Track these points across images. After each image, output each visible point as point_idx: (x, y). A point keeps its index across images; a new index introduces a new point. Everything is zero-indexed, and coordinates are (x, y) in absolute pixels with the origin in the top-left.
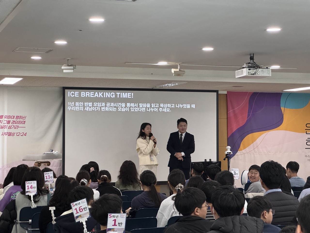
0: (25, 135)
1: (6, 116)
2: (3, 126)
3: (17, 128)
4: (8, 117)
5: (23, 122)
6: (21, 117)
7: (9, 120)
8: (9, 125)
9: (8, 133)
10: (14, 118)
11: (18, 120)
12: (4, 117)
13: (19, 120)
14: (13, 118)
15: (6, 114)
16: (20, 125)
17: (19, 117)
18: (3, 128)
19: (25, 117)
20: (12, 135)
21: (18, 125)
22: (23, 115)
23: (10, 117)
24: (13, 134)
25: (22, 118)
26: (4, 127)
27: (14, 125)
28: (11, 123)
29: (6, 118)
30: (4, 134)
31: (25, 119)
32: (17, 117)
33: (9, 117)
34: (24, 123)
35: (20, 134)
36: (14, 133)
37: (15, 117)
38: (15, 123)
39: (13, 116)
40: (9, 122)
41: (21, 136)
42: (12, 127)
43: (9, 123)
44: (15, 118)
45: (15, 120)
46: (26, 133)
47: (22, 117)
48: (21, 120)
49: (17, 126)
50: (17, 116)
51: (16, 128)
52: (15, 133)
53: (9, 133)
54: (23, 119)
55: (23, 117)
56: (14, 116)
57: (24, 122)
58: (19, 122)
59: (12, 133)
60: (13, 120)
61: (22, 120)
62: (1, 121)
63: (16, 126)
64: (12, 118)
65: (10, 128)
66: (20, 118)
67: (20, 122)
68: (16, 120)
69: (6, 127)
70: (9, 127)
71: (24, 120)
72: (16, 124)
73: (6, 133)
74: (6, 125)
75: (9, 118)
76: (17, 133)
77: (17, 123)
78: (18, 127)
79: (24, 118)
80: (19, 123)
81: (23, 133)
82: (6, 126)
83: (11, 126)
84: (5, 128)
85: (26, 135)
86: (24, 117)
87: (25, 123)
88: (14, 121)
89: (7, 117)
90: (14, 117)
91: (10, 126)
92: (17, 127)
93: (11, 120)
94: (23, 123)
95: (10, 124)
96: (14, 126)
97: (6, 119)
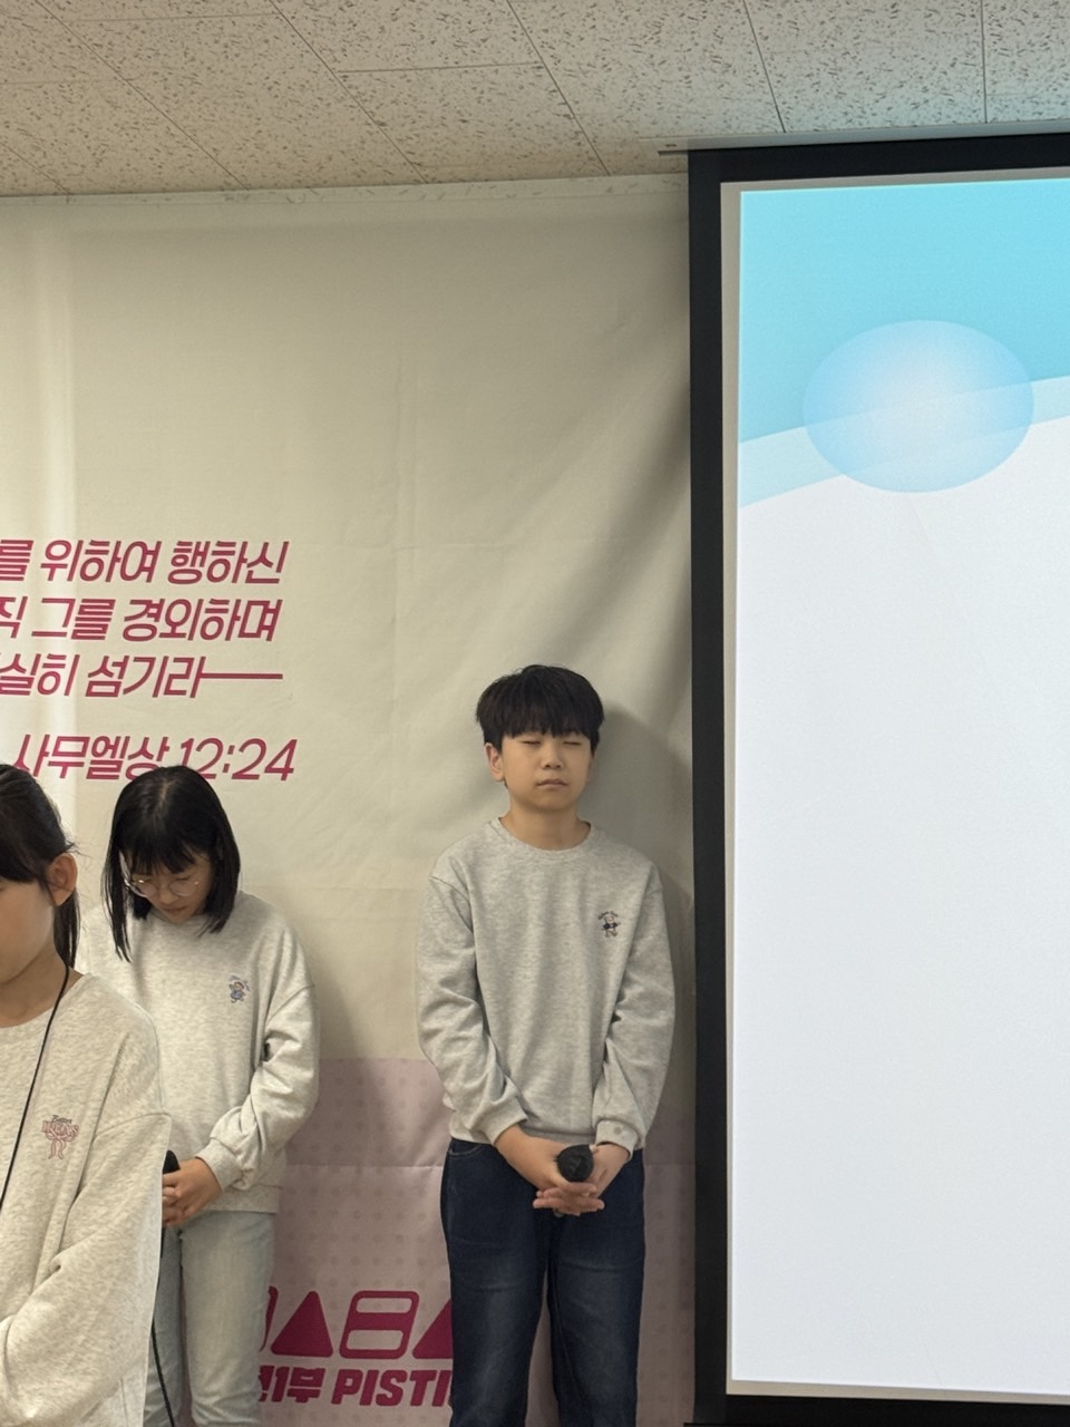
0: (281, 764)
1: (58, 550)
2: (26, 663)
3: (187, 685)
4: (83, 558)
5: (257, 611)
6: (233, 560)
7: (98, 590)
8: (92, 653)
9: (85, 740)
10: (151, 570)
11: (192, 593)
12: (37, 556)
13: (203, 591)
14: (142, 568)
15: (58, 522)
16: (223, 653)
17: (210, 559)
18: (34, 689)
19: (273, 556)
20: (127, 763)
21: (196, 648)
22: (249, 532)
23: (107, 559)
24: (143, 752)
25: (244, 570)
26: (41, 671)
27: (158, 648)
28: (116, 625)
29: (61, 574)
30: (43, 753)
31: (270, 573)
32: (189, 558)
33: (96, 557)
34: (262, 627)
35: (225, 758)
37: (166, 555)
38: (162, 627)
39: (137, 551)
40: (91, 620)
41: (238, 776)
42: (135, 672)
43: (100, 632)
44: (164, 566)
45: (159, 588)
46: (292, 745)
47: (242, 560)
48: (225, 590)
49: (190, 661)
50: (183, 547)
51: (177, 685)
52: (165, 748)
53: (101, 746)
54: (250, 580)
55: (252, 555)
56: (151, 547)
57: (269, 617)
58: (203, 616)
59: (133, 748)
60: (141, 589)
61: (241, 592)
62: (9, 607)
63: (173, 668)
64: (131, 569)
65: (105, 682)
66: (219, 570)
67: (221, 620)
68: (171, 593)
69: (64, 674)
70: (102, 677)
71: (259, 592)
72: (173, 634)
73: (65, 747)
74: (65, 647)
75: (92, 569)
76: (188, 745)
77: (185, 629)
78: (200, 675)
79: (260, 571)
80: (212, 628)
81: (255, 750)
82: (69, 662)
83: (123, 665)
84: (49, 683)
85: (286, 771)
86: (263, 559)
87: (271, 629)
88: (149, 604)
89: (69, 560)
90: (155, 553)
91: (103, 669)
92: (186, 676)
93: (123, 594)
94: (252, 627)
95: (114, 645)
96: (151, 661)
97: (61, 586)
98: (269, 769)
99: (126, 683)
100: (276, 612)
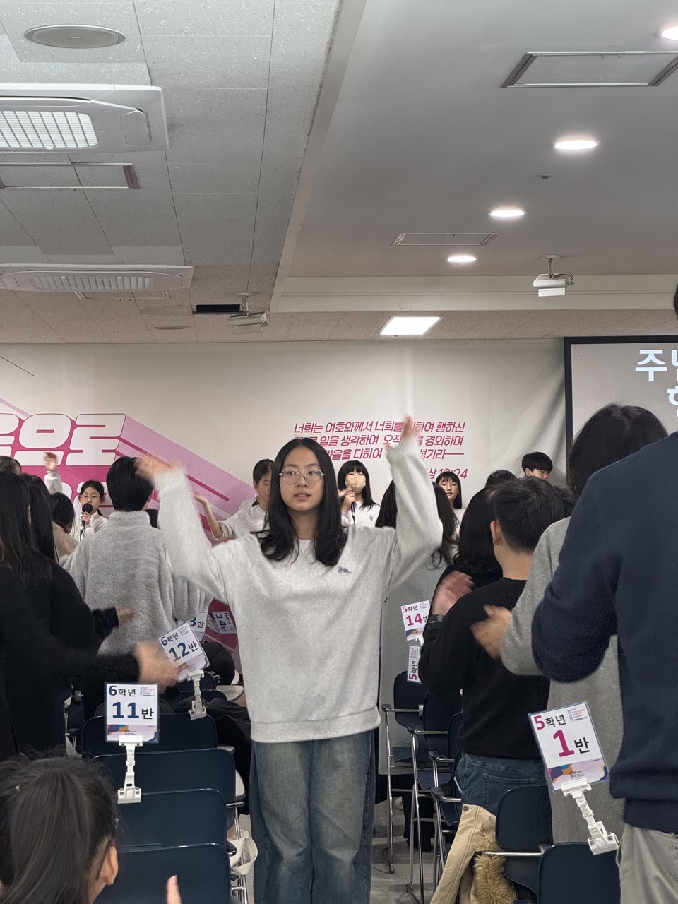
0: (464, 474)
3: (441, 456)
5: (458, 439)
6: (452, 427)
10: (432, 429)
11: (442, 434)
13: (445, 434)
14: (430, 428)
16: (449, 449)
17: (446, 426)
19: (461, 426)
21: (443, 447)
22: (456, 420)
23: (421, 426)
25: (455, 429)
27: (434, 447)
28: (424, 442)
31: (461, 430)
32: (441, 426)
34: (459, 442)
36: (433, 471)
37: (436, 425)
38: (435, 442)
39: (429, 424)
42: (428, 453)
44: (435, 428)
45: (434, 433)
46: (466, 470)
47: (454, 426)
48: (452, 434)
49: (442, 450)
50: (440, 423)
51: (438, 456)
52: (436, 471)
54: (456, 431)
55: (456, 425)
56: (432, 423)
58: (445, 440)
60: (429, 433)
61: (454, 434)
62: (398, 438)
63: (437, 452)
64: (427, 429)
66: (448, 429)
67: (450, 440)
68: (437, 434)
71: (459, 434)
72: (437, 444)
77: (441, 443)
78: (444, 454)
79: (458, 429)
80: (447, 443)
81: (458, 471)
83: (426, 451)
85: (465, 476)
86: (459, 426)
87: (461, 443)
88: (432, 437)
90: (433, 425)
92: (441, 454)
93: (425, 434)
94: (457, 442)
96: (432, 450)
98: (461, 476)
99: (426, 456)
100: (462, 439)
